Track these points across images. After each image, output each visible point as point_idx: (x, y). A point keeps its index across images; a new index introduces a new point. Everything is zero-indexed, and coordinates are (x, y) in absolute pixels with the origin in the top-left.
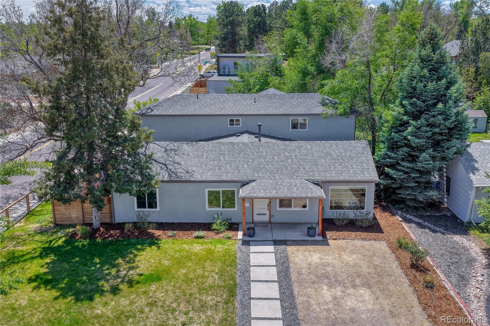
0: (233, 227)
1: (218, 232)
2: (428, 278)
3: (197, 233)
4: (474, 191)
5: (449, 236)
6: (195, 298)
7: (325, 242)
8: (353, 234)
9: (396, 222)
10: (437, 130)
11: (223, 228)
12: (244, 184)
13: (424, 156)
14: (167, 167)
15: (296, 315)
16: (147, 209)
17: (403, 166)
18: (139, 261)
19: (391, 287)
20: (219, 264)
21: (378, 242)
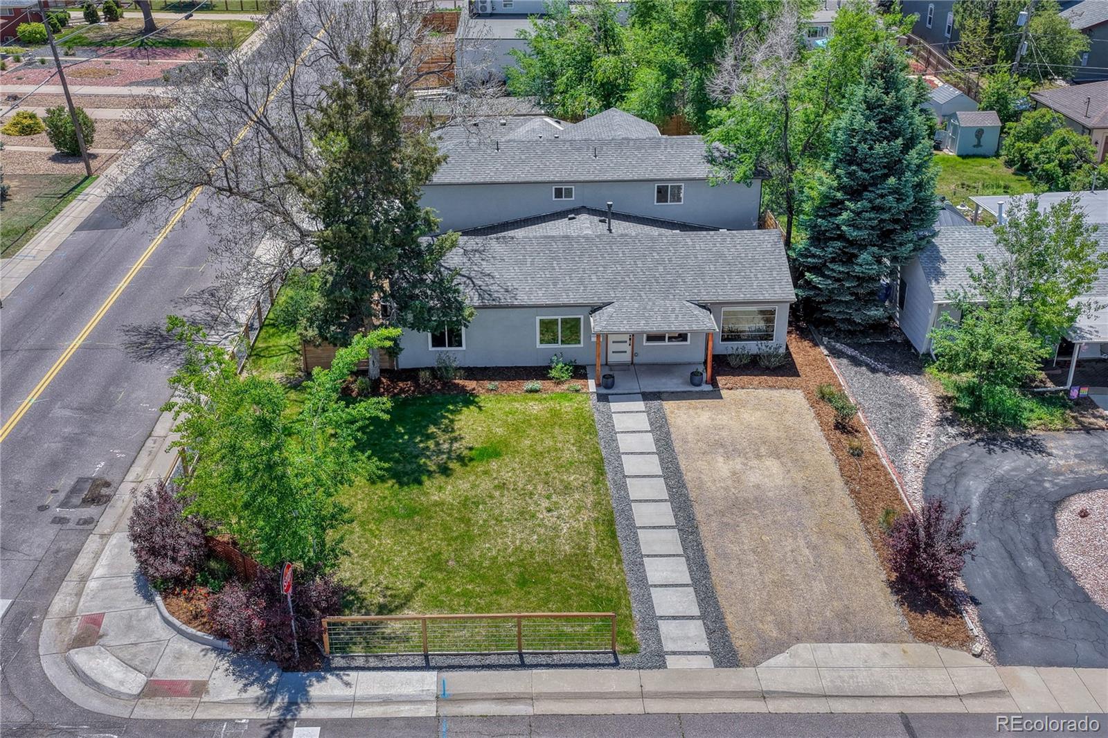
0: (579, 372)
1: (559, 382)
2: (856, 443)
3: (530, 385)
4: (935, 309)
5: (894, 377)
6: (554, 478)
7: (715, 394)
8: (756, 380)
9: (818, 357)
10: (886, 216)
11: (565, 376)
12: (595, 309)
13: (865, 256)
14: (473, 283)
15: (687, 496)
16: (447, 348)
17: (833, 270)
18: (460, 429)
19: (807, 457)
20: (573, 431)
21: (792, 391)
